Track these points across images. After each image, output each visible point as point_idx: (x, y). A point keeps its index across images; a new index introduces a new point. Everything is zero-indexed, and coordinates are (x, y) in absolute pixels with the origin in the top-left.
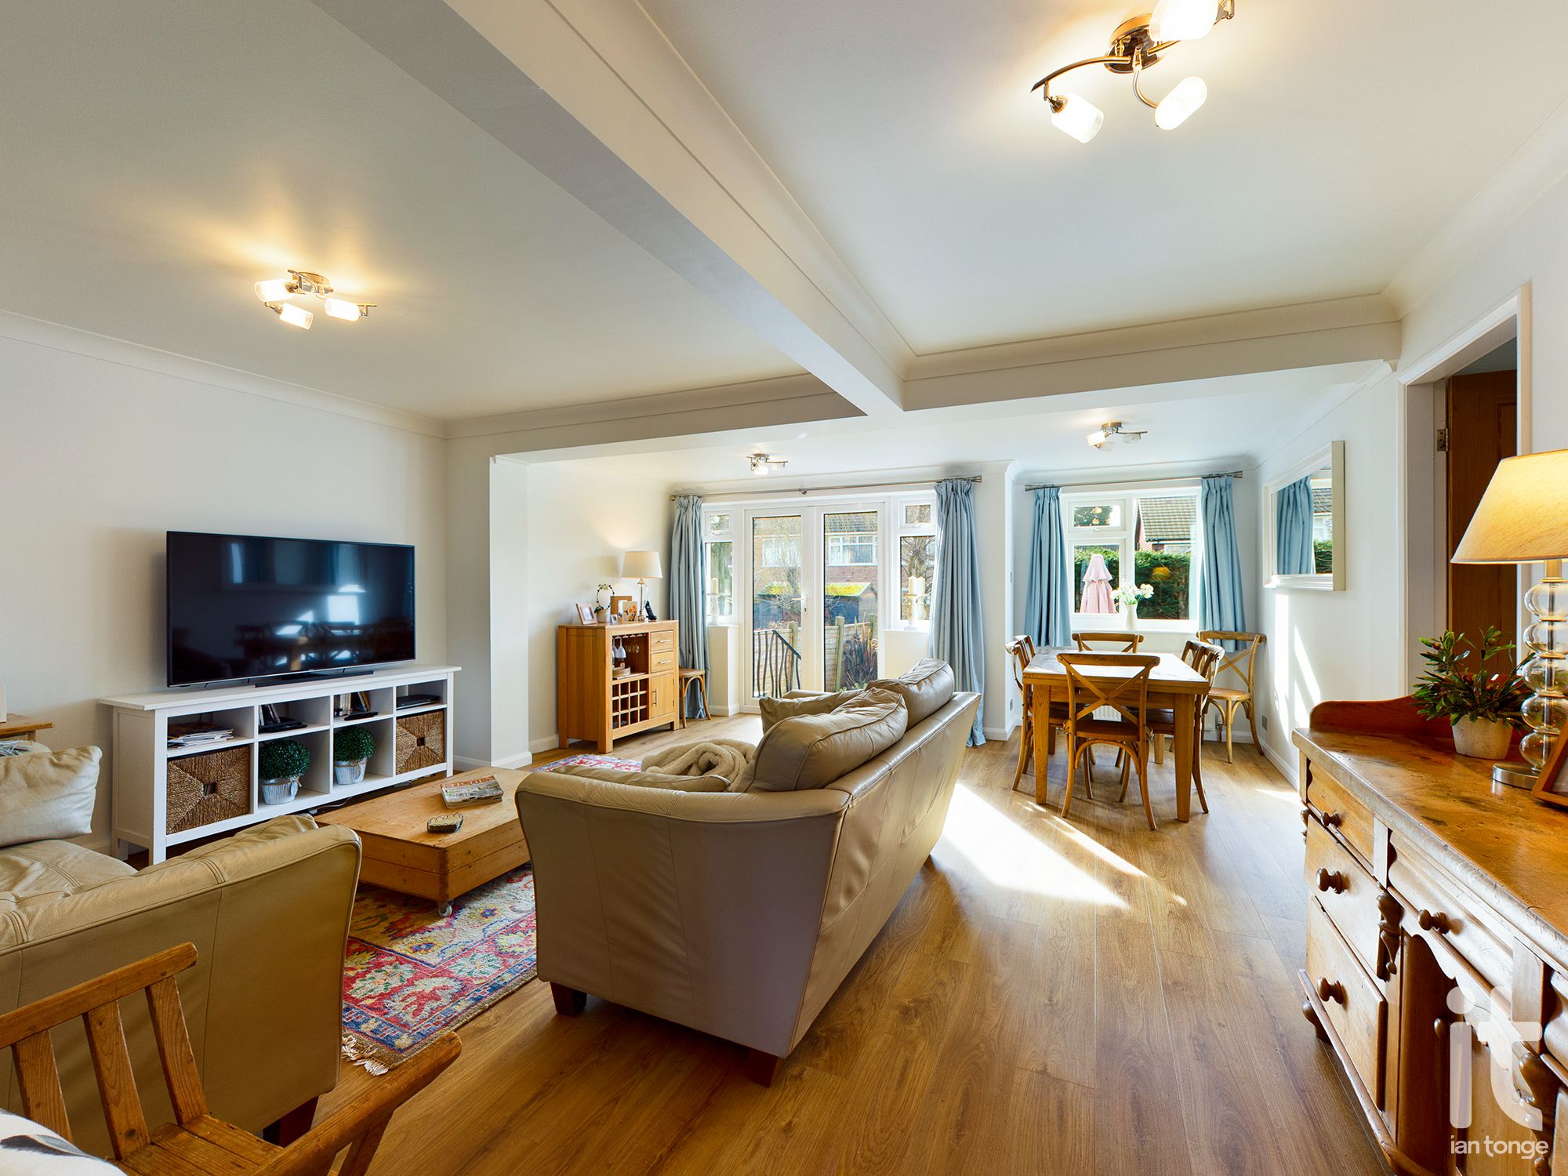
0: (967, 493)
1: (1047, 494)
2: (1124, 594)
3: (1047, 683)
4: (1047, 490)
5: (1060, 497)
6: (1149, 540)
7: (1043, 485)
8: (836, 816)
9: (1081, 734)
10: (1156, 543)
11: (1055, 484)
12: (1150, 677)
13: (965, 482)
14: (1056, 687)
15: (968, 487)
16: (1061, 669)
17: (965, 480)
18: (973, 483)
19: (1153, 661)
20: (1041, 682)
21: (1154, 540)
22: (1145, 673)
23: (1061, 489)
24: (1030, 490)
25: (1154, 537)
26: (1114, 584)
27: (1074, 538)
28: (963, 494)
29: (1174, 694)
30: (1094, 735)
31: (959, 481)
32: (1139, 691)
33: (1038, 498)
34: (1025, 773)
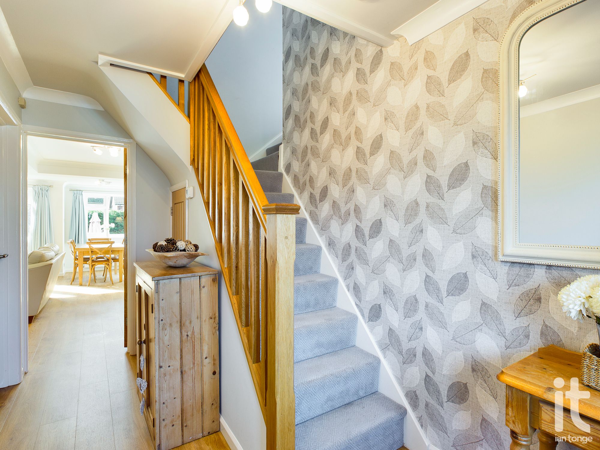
0: (47, 191)
1: (78, 193)
2: (105, 226)
3: (83, 251)
4: (78, 191)
5: (83, 194)
6: (116, 204)
7: (76, 189)
8: (52, 264)
9: (93, 263)
10: (119, 205)
11: (81, 190)
12: (112, 247)
13: (47, 187)
14: (85, 252)
15: (47, 189)
16: (87, 246)
17: (46, 186)
18: (50, 187)
19: (113, 242)
20: (81, 251)
21: (118, 204)
22: (111, 246)
23: (83, 191)
24: (71, 190)
25: (118, 203)
26: (102, 223)
27: (88, 208)
28: (46, 191)
29: (118, 251)
30: (97, 263)
31: (44, 186)
32: (109, 251)
33: (75, 194)
34: (73, 281)
